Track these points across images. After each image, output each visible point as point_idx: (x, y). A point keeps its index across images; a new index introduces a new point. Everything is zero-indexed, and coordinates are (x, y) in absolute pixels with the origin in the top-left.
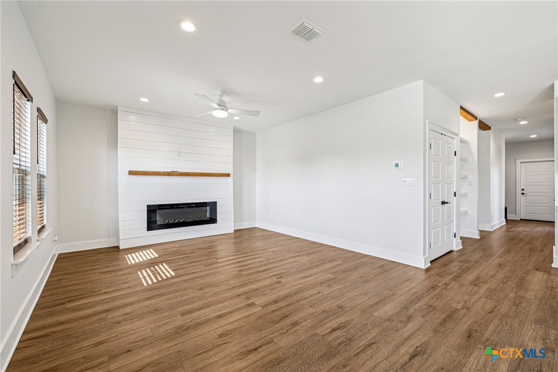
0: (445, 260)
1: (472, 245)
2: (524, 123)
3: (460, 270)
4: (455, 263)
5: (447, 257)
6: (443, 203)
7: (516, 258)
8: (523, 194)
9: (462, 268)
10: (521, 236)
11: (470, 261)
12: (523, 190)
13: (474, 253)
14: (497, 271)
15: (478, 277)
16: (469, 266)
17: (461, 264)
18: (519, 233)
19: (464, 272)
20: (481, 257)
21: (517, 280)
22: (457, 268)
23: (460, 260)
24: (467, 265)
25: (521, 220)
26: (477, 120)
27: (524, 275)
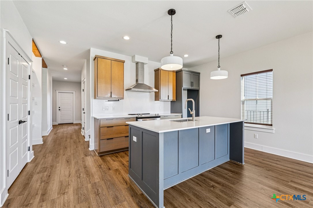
0: (23, 178)
1: (41, 151)
2: (65, 69)
3: (43, 184)
4: (35, 177)
5: (24, 173)
6: (20, 122)
7: (72, 152)
8: (59, 110)
9: (43, 180)
10: (65, 135)
11: (47, 168)
12: (59, 107)
13: (45, 158)
14: (69, 168)
15: (61, 182)
16: (48, 175)
17: (41, 175)
18: (63, 133)
19: (47, 183)
20: (52, 160)
21: (83, 169)
22: (39, 182)
23: (38, 170)
24: (46, 173)
25: (59, 124)
26: (41, 57)
27: (84, 163)
